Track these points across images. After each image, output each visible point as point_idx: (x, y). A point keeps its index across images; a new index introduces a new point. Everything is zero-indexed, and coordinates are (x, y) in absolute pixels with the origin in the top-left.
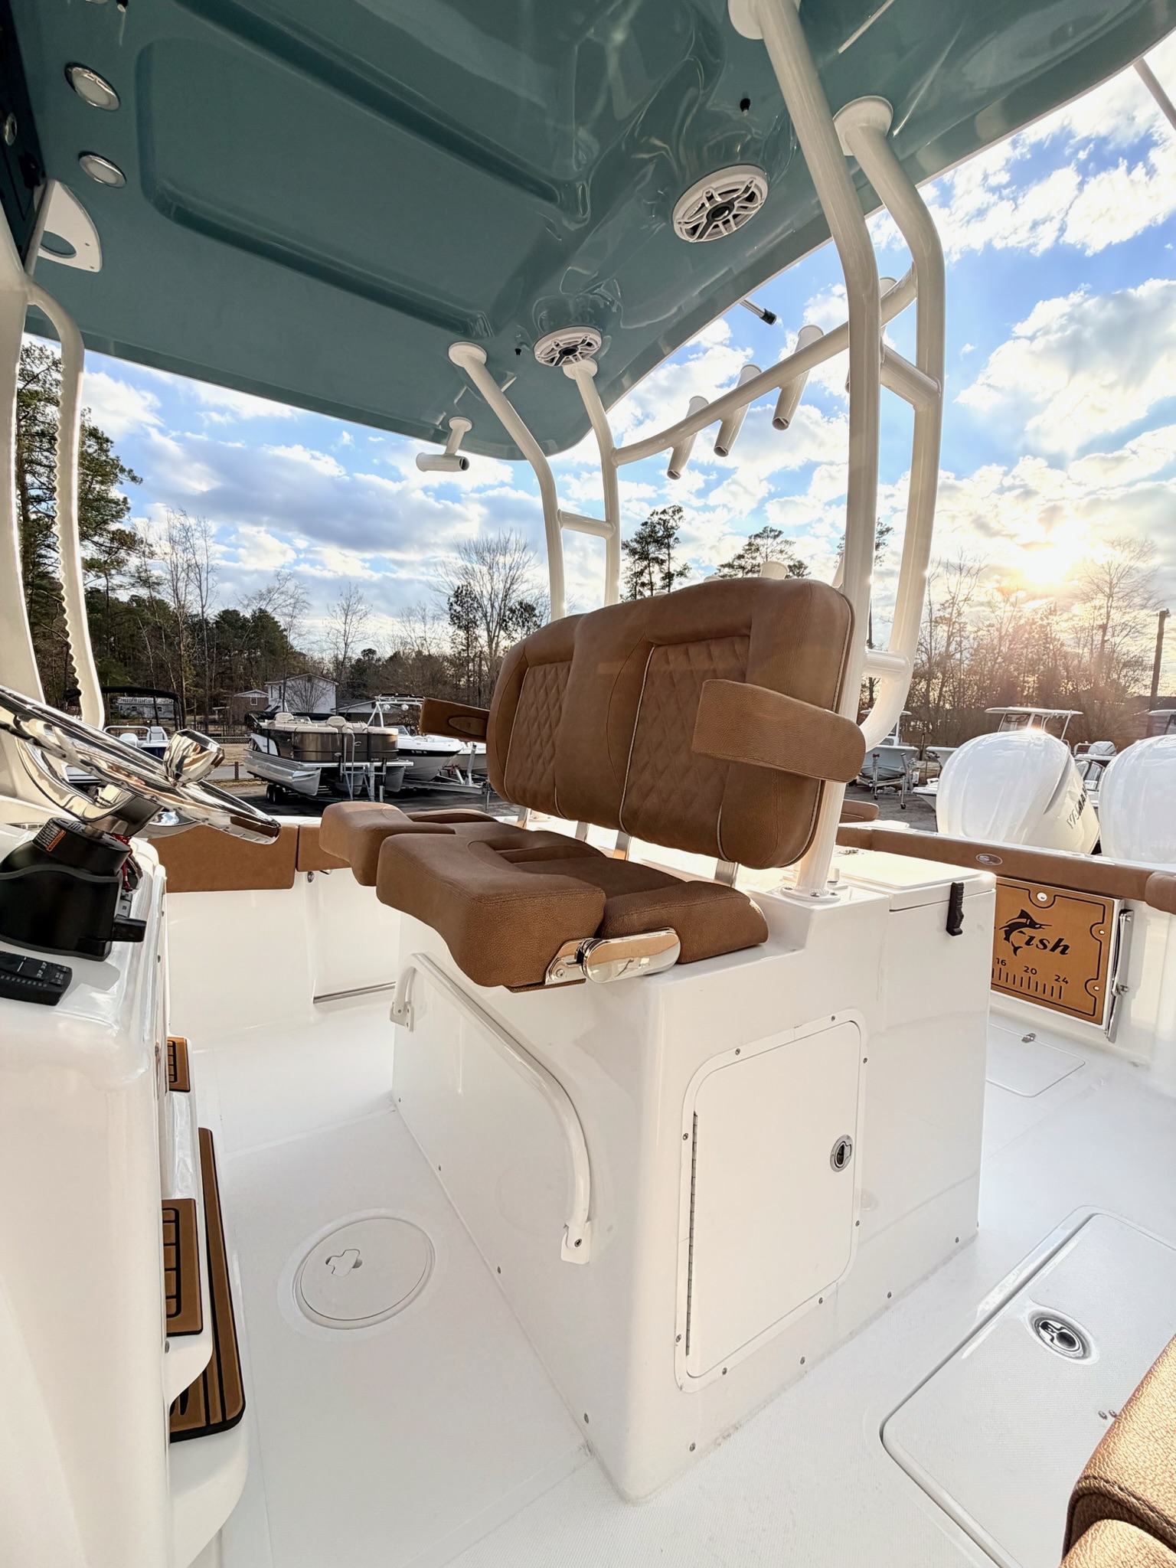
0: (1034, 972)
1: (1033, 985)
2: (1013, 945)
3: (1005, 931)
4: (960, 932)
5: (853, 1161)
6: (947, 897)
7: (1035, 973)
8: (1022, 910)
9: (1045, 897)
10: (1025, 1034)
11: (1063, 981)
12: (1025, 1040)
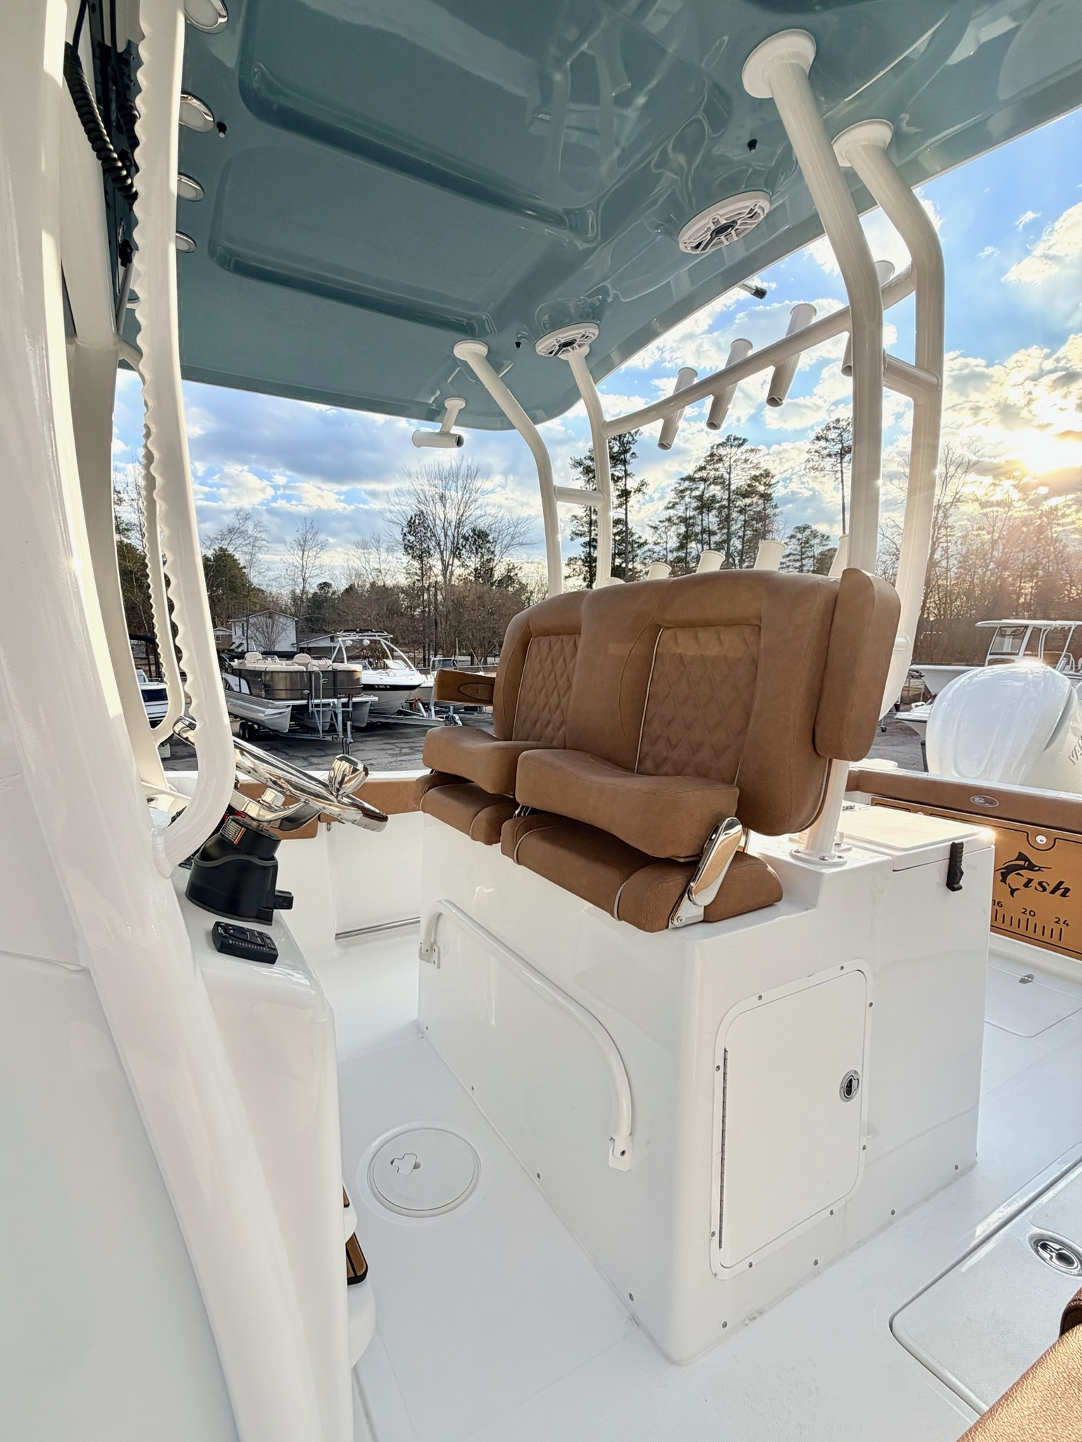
0: (1032, 913)
1: (1031, 927)
2: (1010, 887)
3: (1002, 873)
4: (960, 888)
5: (860, 1093)
6: (948, 856)
7: (1034, 915)
8: (1020, 853)
9: (1045, 840)
10: (1023, 973)
11: (1064, 923)
12: (1023, 981)
